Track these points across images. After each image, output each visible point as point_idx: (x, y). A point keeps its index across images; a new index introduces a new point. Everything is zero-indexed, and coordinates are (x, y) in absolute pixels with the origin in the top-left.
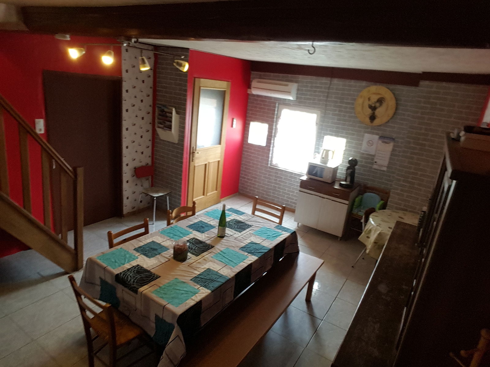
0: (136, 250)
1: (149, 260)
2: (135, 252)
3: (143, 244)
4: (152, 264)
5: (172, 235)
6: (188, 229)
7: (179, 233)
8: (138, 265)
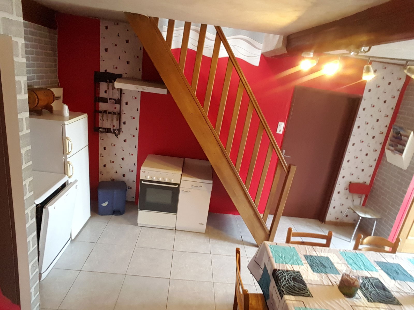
0: (306, 257)
1: (312, 273)
2: (304, 258)
3: (316, 255)
4: (312, 279)
5: (351, 261)
6: (375, 265)
7: (361, 263)
8: (299, 272)
